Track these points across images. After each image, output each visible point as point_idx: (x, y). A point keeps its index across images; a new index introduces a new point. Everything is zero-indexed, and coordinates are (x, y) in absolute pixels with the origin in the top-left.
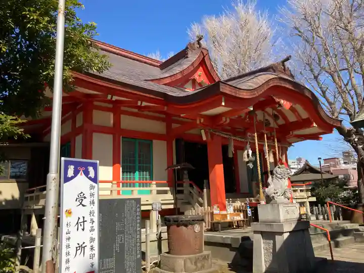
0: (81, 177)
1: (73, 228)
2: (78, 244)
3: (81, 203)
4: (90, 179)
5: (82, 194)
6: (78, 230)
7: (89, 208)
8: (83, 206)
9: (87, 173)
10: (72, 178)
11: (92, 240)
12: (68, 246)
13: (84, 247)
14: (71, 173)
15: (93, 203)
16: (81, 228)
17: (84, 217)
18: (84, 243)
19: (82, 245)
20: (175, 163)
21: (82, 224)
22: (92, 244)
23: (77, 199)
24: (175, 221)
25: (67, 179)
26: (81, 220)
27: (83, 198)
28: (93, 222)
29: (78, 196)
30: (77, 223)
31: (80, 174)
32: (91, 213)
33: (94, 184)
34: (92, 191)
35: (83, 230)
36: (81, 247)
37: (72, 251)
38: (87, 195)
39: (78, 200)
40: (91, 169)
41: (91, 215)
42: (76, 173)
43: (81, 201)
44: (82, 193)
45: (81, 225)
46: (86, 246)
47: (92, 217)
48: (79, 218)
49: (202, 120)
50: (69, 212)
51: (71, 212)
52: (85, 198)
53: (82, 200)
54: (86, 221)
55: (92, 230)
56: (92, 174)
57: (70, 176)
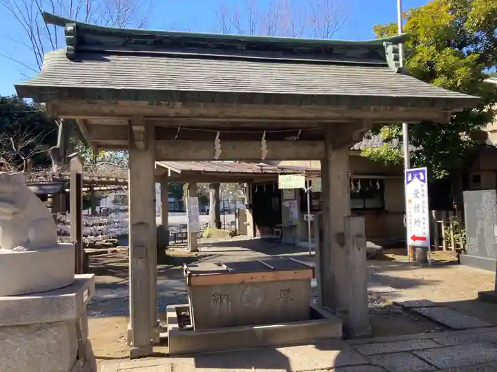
0: (416, 180)
1: (413, 210)
2: (416, 220)
3: (416, 196)
4: (421, 180)
5: (417, 190)
6: (415, 211)
7: (421, 198)
8: (418, 197)
9: (418, 177)
10: (411, 181)
12: (410, 220)
14: (410, 178)
15: (424, 195)
16: (417, 210)
17: (418, 204)
18: (419, 219)
22: (424, 221)
23: (414, 193)
25: (408, 182)
30: (415, 207)
31: (415, 178)
34: (423, 188)
35: (418, 212)
36: (417, 222)
37: (413, 223)
38: (420, 191)
40: (421, 174)
42: (413, 178)
46: (420, 221)
47: (424, 205)
48: (416, 205)
50: (410, 201)
53: (417, 194)
54: (420, 207)
55: (424, 212)
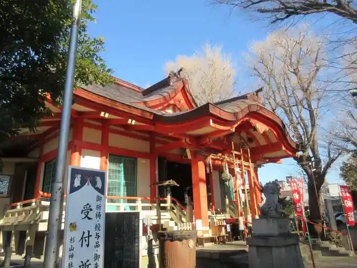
0: (88, 187)
1: (77, 244)
2: (82, 262)
3: (87, 216)
5: (88, 206)
6: (82, 246)
7: (95, 221)
8: (89, 219)
9: (94, 184)
10: (79, 188)
11: (97, 257)
12: (71, 265)
13: (88, 266)
15: (100, 216)
16: (85, 243)
17: (89, 232)
18: (88, 261)
19: (85, 264)
20: (157, 180)
21: (87, 239)
22: (97, 261)
23: (83, 211)
24: (169, 237)
26: (86, 235)
27: (89, 210)
28: (99, 236)
29: (84, 208)
30: (82, 238)
31: (87, 184)
32: (97, 227)
33: (101, 195)
34: (99, 202)
35: (88, 245)
36: (85, 266)
38: (94, 207)
39: (83, 213)
41: (97, 229)
42: (83, 183)
43: (86, 214)
44: (88, 204)
45: (86, 241)
46: (90, 264)
47: (98, 232)
48: (84, 233)
49: (188, 140)
50: (74, 226)
51: (76, 226)
52: (91, 210)
53: (88, 212)
54: (91, 236)
55: (97, 246)
56: (99, 185)
57: (76, 186)
